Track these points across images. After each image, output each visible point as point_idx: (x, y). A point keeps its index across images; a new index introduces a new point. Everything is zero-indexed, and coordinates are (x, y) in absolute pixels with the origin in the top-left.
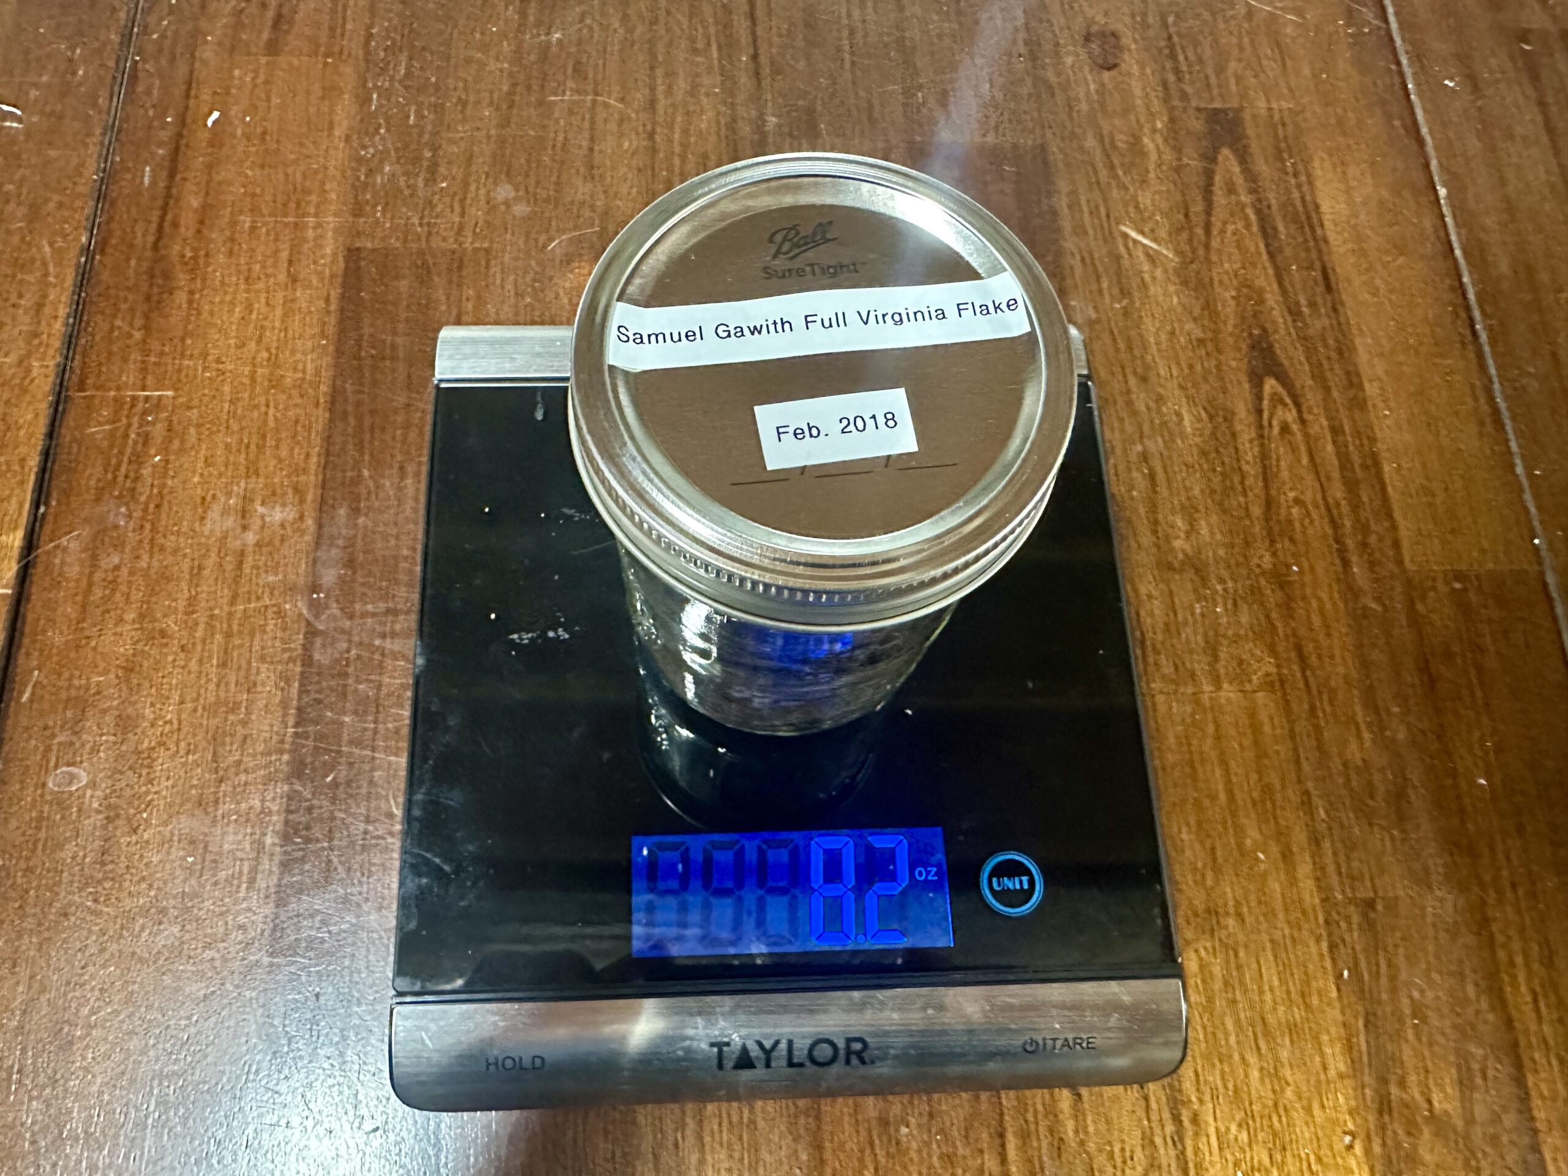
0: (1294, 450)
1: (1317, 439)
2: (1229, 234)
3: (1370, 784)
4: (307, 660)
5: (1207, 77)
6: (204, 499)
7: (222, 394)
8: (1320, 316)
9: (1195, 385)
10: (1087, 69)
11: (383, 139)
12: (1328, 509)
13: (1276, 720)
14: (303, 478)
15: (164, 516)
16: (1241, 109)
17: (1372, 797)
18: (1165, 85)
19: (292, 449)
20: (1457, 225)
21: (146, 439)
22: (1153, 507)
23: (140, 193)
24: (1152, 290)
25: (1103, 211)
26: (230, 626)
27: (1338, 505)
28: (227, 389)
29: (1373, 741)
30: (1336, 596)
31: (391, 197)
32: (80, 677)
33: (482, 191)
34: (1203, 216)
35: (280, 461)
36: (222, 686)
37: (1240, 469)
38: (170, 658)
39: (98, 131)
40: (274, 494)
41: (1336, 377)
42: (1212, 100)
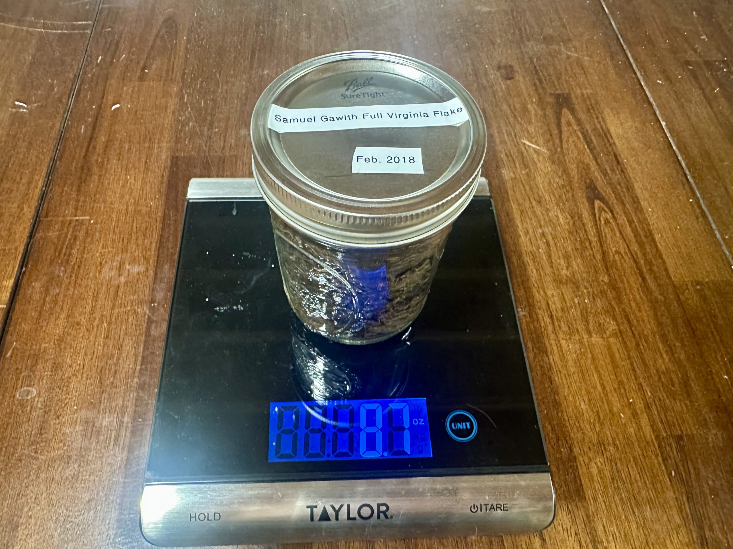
0: (612, 230)
1: (622, 226)
2: (570, 141)
3: (671, 379)
4: (148, 334)
5: (553, 82)
6: (101, 263)
7: (112, 217)
8: (616, 175)
9: (564, 204)
10: (500, 80)
11: (190, 113)
12: (632, 255)
13: (621, 351)
14: (149, 253)
15: (81, 271)
16: (570, 94)
17: (673, 386)
18: (535, 84)
19: (144, 240)
20: (672, 136)
21: (75, 238)
22: (550, 256)
23: (79, 137)
24: (539, 165)
25: (513, 134)
26: (111, 319)
27: (636, 254)
28: (114, 216)
29: (670, 359)
30: (641, 294)
31: (192, 135)
32: (36, 345)
33: (233, 132)
34: (558, 136)
35: (138, 246)
36: (106, 347)
37: (588, 239)
38: (81, 335)
39: (61, 112)
40: (134, 259)
41: (627, 200)
42: (556, 90)
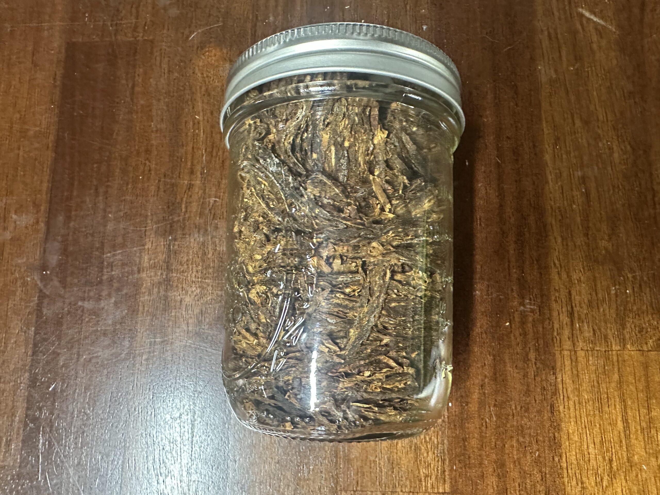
4: (39, 313)
14: (39, 196)
19: (33, 177)
24: (598, 55)
31: (94, 7)
35: (26, 185)
40: (22, 206)
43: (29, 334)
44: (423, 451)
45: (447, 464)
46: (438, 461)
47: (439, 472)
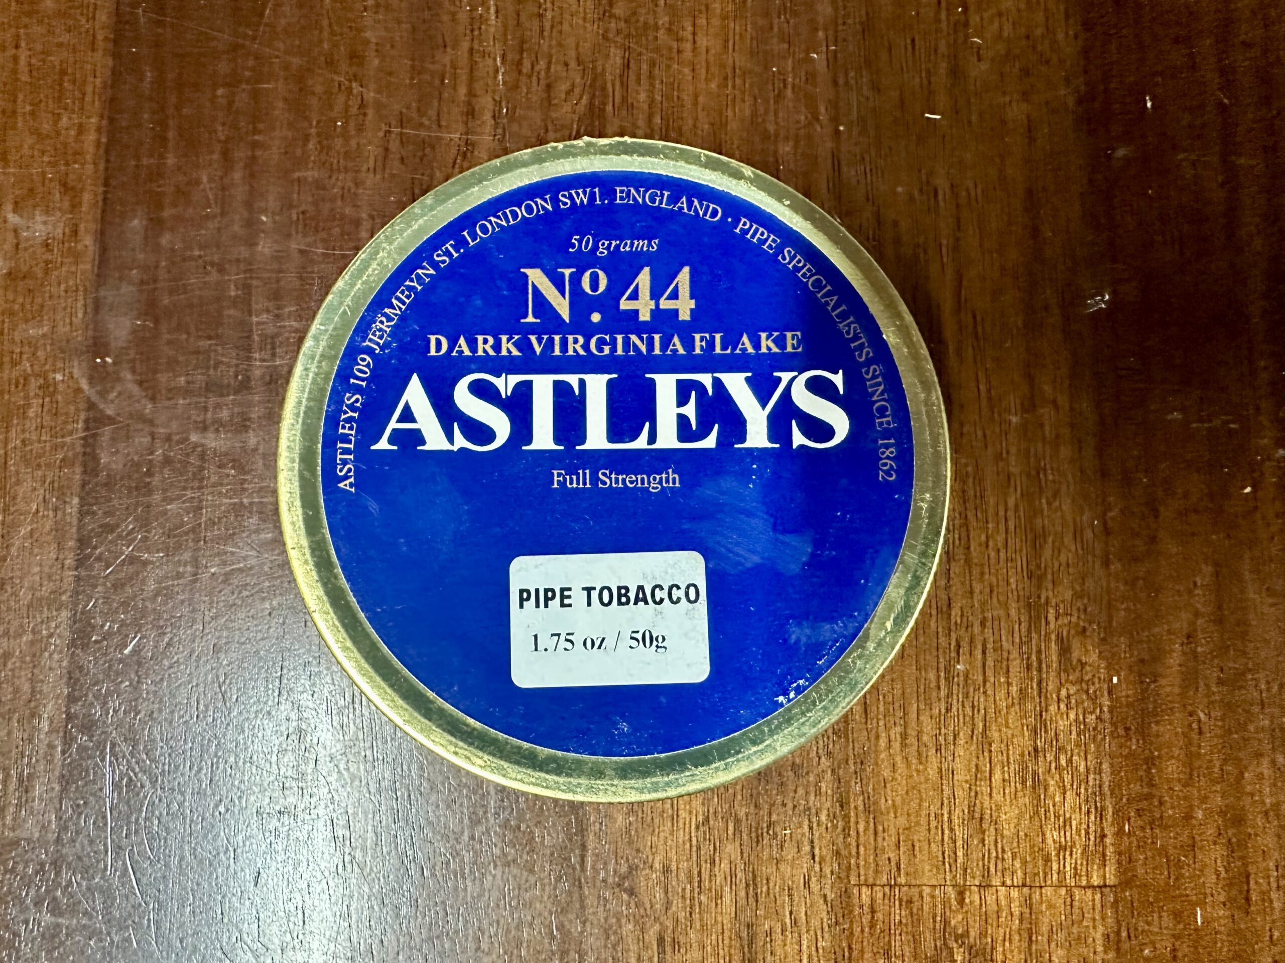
43: (64, 514)
44: (1052, 789)
45: (1110, 819)
46: (1089, 812)
47: (1092, 838)
